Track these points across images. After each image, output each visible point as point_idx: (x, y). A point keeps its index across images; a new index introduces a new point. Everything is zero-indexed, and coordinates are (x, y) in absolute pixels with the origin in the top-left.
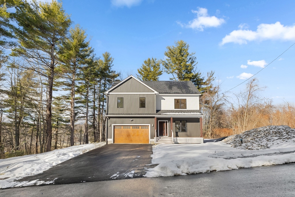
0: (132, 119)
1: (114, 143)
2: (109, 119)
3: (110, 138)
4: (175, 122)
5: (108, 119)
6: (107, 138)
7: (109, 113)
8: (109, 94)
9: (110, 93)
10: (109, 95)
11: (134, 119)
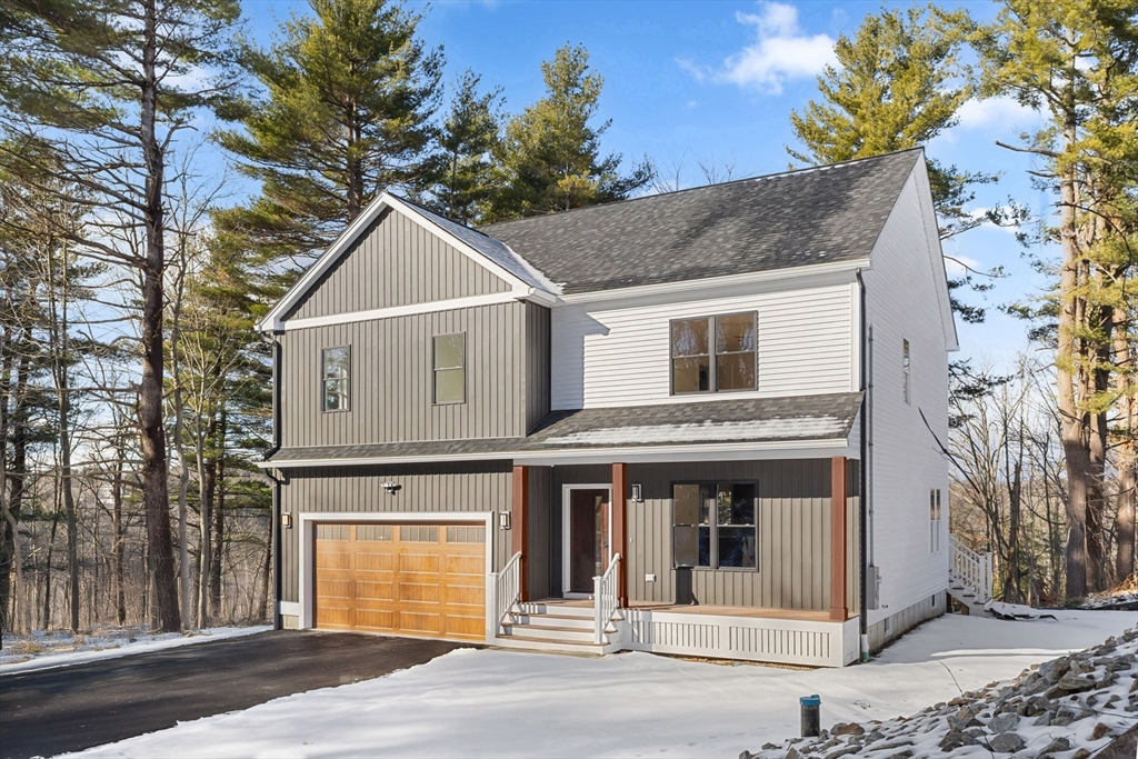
0: (395, 478)
1: (314, 626)
2: (287, 483)
3: (292, 600)
4: (672, 497)
5: (279, 483)
6: (279, 598)
7: (283, 446)
8: (282, 332)
9: (289, 325)
10: (283, 337)
11: (402, 477)
